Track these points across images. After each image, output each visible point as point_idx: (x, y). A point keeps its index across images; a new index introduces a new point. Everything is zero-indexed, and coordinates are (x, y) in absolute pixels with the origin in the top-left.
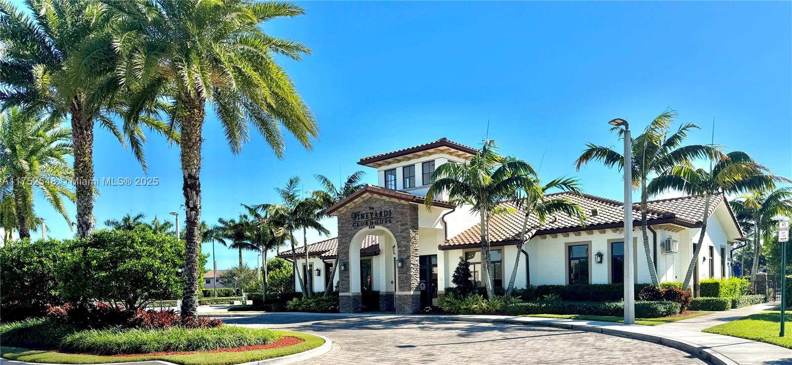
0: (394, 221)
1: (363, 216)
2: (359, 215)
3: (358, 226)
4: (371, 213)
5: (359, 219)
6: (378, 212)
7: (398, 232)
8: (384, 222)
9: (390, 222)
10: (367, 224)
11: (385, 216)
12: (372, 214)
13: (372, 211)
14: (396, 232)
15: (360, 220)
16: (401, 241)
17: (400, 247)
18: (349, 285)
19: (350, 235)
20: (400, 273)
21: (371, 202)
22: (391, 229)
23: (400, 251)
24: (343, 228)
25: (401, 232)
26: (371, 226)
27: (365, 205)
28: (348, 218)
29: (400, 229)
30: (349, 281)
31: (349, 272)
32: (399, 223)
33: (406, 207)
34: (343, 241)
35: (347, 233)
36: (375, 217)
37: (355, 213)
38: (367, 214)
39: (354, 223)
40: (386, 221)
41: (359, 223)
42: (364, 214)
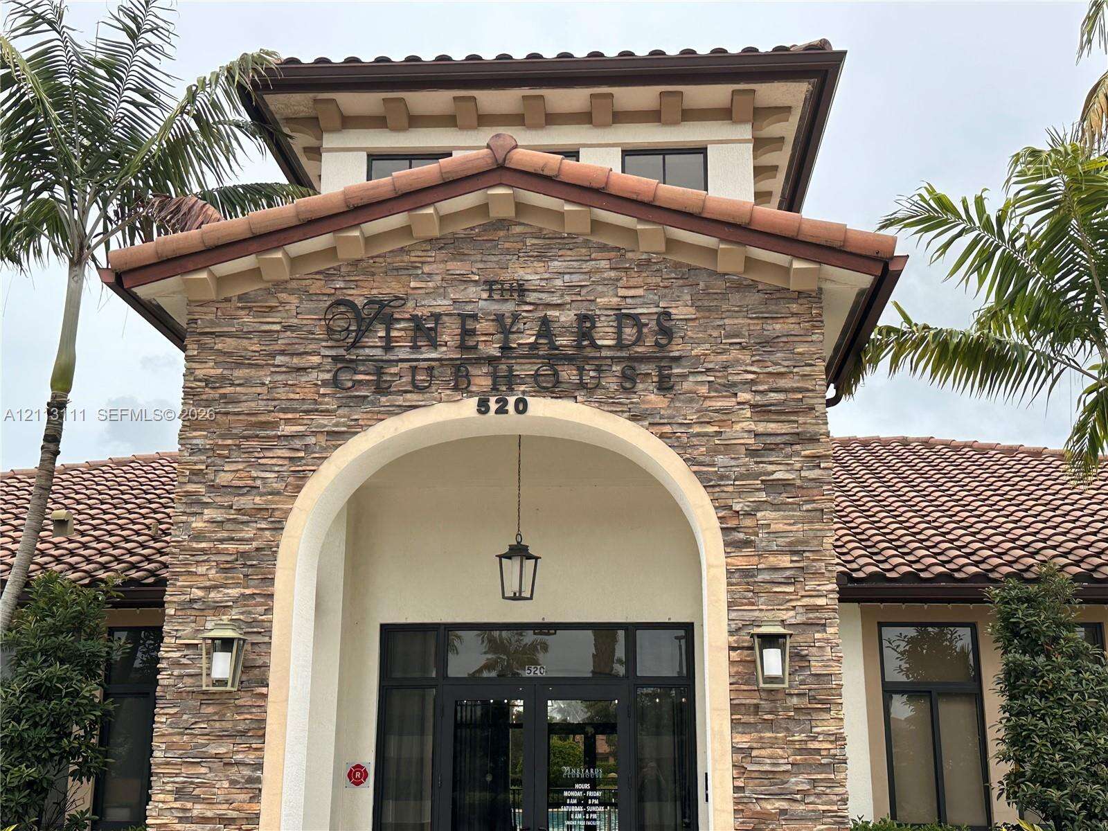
0: (693, 385)
2: (389, 322)
4: (499, 318)
5: (388, 348)
6: (566, 317)
8: (611, 382)
9: (665, 386)
10: (461, 385)
11: (620, 345)
12: (505, 326)
13: (508, 307)
15: (402, 354)
16: (759, 506)
17: (747, 543)
18: (256, 796)
19: (297, 443)
20: (745, 719)
21: (508, 252)
22: (667, 429)
23: (746, 573)
24: (228, 390)
25: (752, 453)
26: (493, 400)
27: (450, 265)
28: (287, 328)
29: (743, 427)
30: (259, 766)
31: (265, 696)
32: (744, 396)
33: (794, 307)
34: (223, 479)
35: (274, 425)
36: (533, 346)
37: (360, 302)
38: (464, 318)
39: (344, 364)
40: (629, 380)
41: (394, 370)
42: (437, 317)
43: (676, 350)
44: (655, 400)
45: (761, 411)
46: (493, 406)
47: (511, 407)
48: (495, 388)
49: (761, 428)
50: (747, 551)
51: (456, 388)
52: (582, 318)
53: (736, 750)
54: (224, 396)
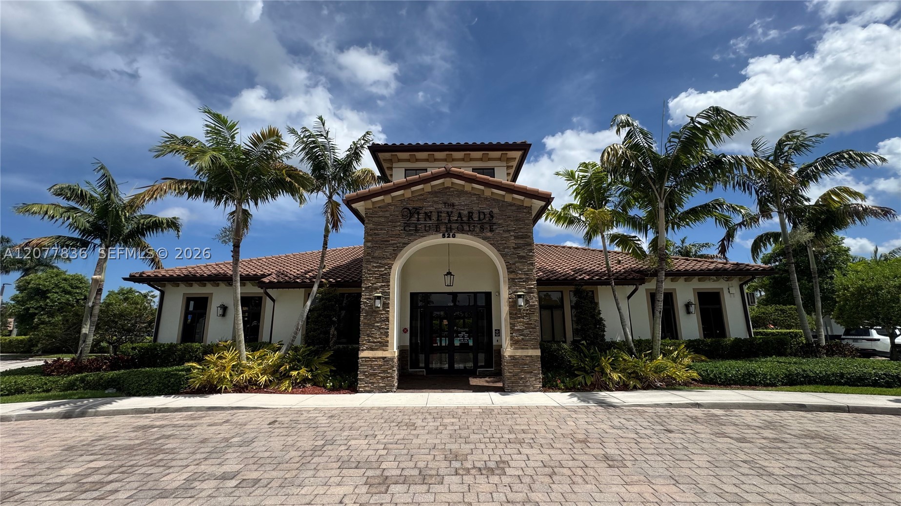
0: (499, 230)
1: (428, 216)
2: (418, 214)
3: (417, 230)
4: (448, 213)
5: (418, 220)
6: (466, 212)
7: (508, 248)
8: (477, 229)
9: (491, 230)
10: (437, 230)
11: (479, 220)
12: (449, 214)
13: (450, 210)
14: (505, 248)
15: (422, 222)
16: (516, 262)
17: (514, 272)
18: (387, 336)
19: (395, 246)
20: (513, 316)
21: (449, 195)
22: (492, 242)
23: (513, 279)
24: (376, 232)
25: (514, 248)
26: (446, 234)
27: (434, 199)
28: (391, 215)
29: (512, 242)
30: (388, 329)
31: (389, 311)
32: (512, 234)
33: (525, 211)
34: (376, 254)
35: (389, 241)
36: (457, 220)
37: (410, 208)
38: (438, 212)
39: (407, 225)
40: (482, 229)
41: (420, 226)
42: (431, 212)
43: (494, 220)
44: (489, 234)
45: (516, 237)
46: (446, 236)
47: (451, 236)
48: (447, 231)
49: (516, 242)
50: (513, 274)
51: (436, 231)
52: (469, 213)
53: (511, 324)
54: (375, 233)
